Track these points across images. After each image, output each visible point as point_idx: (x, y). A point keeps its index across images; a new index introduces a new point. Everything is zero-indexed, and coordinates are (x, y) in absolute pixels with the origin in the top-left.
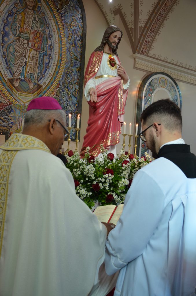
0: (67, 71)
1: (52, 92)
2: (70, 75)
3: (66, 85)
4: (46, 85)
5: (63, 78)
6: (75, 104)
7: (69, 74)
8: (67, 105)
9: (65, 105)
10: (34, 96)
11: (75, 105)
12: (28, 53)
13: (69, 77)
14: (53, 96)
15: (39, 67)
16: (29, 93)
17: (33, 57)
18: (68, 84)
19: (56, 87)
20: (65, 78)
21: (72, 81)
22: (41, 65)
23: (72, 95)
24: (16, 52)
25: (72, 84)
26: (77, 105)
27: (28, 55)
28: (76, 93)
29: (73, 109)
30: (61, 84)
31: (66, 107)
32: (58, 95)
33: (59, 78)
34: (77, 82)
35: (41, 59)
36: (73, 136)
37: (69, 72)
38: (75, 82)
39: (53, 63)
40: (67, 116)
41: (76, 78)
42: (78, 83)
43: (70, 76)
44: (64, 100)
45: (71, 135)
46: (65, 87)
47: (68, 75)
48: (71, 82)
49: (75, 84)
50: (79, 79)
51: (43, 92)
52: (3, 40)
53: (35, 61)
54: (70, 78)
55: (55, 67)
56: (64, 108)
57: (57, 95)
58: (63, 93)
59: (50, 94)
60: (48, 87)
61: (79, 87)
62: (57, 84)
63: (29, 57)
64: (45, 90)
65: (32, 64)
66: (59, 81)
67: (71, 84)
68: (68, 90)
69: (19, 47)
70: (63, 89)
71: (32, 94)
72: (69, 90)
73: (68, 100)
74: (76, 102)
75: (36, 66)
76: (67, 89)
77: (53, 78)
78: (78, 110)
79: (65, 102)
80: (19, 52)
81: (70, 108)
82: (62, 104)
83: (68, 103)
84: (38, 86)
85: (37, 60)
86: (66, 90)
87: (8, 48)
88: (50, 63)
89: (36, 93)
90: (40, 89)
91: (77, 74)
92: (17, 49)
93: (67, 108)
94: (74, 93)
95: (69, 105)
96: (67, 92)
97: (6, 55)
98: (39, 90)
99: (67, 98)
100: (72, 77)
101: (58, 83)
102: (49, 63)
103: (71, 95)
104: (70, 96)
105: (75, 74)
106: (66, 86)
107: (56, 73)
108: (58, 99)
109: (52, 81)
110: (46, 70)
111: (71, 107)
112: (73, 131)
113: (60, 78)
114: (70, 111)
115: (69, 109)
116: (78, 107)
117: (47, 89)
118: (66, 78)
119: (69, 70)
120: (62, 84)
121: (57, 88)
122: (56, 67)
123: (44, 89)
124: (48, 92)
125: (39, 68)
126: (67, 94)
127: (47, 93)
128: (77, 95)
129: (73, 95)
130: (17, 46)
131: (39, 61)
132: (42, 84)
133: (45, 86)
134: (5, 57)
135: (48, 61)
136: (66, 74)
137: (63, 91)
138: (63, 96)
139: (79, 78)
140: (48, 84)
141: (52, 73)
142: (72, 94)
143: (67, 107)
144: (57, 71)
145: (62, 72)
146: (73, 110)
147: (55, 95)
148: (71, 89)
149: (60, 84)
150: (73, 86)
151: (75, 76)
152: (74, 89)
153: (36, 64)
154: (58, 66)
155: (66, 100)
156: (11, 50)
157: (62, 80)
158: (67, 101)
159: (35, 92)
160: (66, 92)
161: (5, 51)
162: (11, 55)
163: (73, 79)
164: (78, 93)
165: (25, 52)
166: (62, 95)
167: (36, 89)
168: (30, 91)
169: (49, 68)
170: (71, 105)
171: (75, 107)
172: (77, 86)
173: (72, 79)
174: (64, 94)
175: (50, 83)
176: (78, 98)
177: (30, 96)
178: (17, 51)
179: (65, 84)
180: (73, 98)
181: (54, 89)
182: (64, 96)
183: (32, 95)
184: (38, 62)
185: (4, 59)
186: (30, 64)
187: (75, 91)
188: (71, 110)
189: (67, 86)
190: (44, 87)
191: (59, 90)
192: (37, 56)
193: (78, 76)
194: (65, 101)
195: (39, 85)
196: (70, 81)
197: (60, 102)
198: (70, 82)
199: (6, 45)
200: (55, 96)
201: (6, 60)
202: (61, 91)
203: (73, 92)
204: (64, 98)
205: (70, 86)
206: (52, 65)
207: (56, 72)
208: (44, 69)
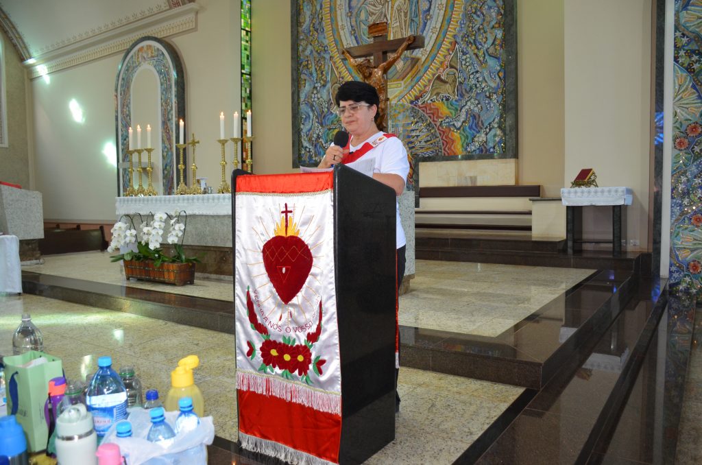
0: (471, 7)
1: (441, 63)
2: (479, 13)
3: (471, 38)
4: (428, 53)
5: (463, 26)
6: (496, 74)
7: (475, 13)
8: (478, 82)
9: (473, 82)
10: (405, 82)
11: (497, 76)
12: (390, 8)
13: (476, 20)
14: (444, 70)
15: (410, 25)
16: (398, 79)
17: (398, 10)
18: (475, 35)
19: (448, 50)
20: (468, 23)
21: (485, 25)
22: (414, 19)
23: (486, 54)
24: (370, 17)
25: (485, 32)
26: (501, 74)
27: (390, 11)
28: (496, 49)
29: (493, 85)
30: (459, 40)
31: (476, 85)
32: (455, 65)
33: (453, 28)
34: (496, 23)
35: (414, 8)
36: (497, 148)
37: (476, 7)
38: (493, 23)
39: (437, 5)
40: (479, 106)
41: (494, 14)
42: (499, 24)
43: (478, 16)
44: (469, 72)
45: (492, 146)
46: (468, 43)
47: (475, 16)
48: (483, 28)
49: (493, 27)
50: (501, 15)
51: (423, 70)
52: (350, 7)
53: (403, 17)
54: (479, 20)
55: (442, 12)
56: (471, 88)
57: (452, 67)
58: (464, 57)
59: (438, 69)
60: (432, 56)
61: (504, 31)
62: (451, 43)
63: (391, 14)
64: (426, 65)
65: (398, 24)
66: (454, 36)
67: (482, 31)
68: (477, 48)
69: (374, 5)
70: (465, 50)
71: (403, 80)
72: (480, 47)
73: (478, 69)
74: (499, 68)
75: (405, 25)
76: (474, 46)
77: (441, 35)
78: (505, 85)
79: (472, 76)
80: (375, 14)
81: (483, 85)
82: (466, 82)
83: (478, 75)
84: (412, 61)
85: (406, 14)
86: (471, 50)
87: (358, 15)
88: (432, 7)
89: (409, 76)
90: (416, 67)
91: (495, 5)
92: (372, 10)
93: (476, 87)
94: (491, 51)
95: (480, 79)
96: (474, 54)
97: (356, 29)
98: (414, 69)
99: (475, 65)
100: (484, 15)
101: (452, 40)
102: (429, 10)
103: (484, 57)
104: (481, 59)
105: (490, 8)
106: (472, 41)
107: (445, 23)
108: (454, 74)
109: (439, 42)
110: (425, 24)
111: (486, 82)
112: (495, 135)
113: (455, 29)
114: (486, 92)
115: (483, 88)
116: (504, 77)
117: (430, 62)
118: (470, 22)
119: (475, 5)
120: (462, 40)
121: (451, 52)
122: (445, 11)
123: (424, 62)
124: (434, 66)
125: (411, 27)
126: (474, 57)
127: (431, 69)
128: (500, 51)
129: (489, 55)
130: (371, 4)
131: (411, 14)
132: (419, 55)
133: (426, 56)
134: (355, 33)
135: (428, 5)
136: (468, 16)
137: (464, 54)
138: (465, 65)
139: (503, 12)
140: (431, 51)
141: (438, 26)
142: (487, 52)
143: (478, 85)
144: (447, 18)
145: (459, 14)
146: (493, 89)
147: (447, 67)
148: (485, 43)
149: (456, 42)
150: (489, 35)
151: (492, 10)
152: (490, 41)
153: (405, 21)
154: (449, 5)
155: (474, 71)
156: (363, 16)
157: (462, 30)
158: (477, 72)
159: (407, 75)
160: (472, 53)
161: (354, 24)
162: (363, 26)
163: (488, 19)
164: (501, 47)
165: (384, 10)
166: (464, 62)
167: (410, 68)
168: (398, 75)
169: (431, 18)
170: (486, 79)
171: (498, 79)
172: (499, 32)
173: (484, 20)
174: (468, 60)
175: (436, 47)
176: (504, 57)
177: (399, 85)
178: (373, 13)
179: (468, 36)
180: (492, 62)
181: (445, 56)
182: (467, 64)
183: (402, 82)
184: (408, 17)
185: (353, 38)
186: (395, 25)
187: (493, 43)
188: (488, 90)
189: (474, 40)
190: (423, 59)
191: (456, 53)
192: (405, 6)
193: (499, 8)
194: (472, 74)
195: (413, 59)
196: (481, 27)
197: (460, 79)
198: (479, 29)
199: (354, 13)
200: (449, 70)
201: (356, 38)
202: (460, 54)
203: (488, 48)
204: (469, 68)
205: (481, 37)
206: (437, 9)
207: (447, 20)
208: (422, 24)
